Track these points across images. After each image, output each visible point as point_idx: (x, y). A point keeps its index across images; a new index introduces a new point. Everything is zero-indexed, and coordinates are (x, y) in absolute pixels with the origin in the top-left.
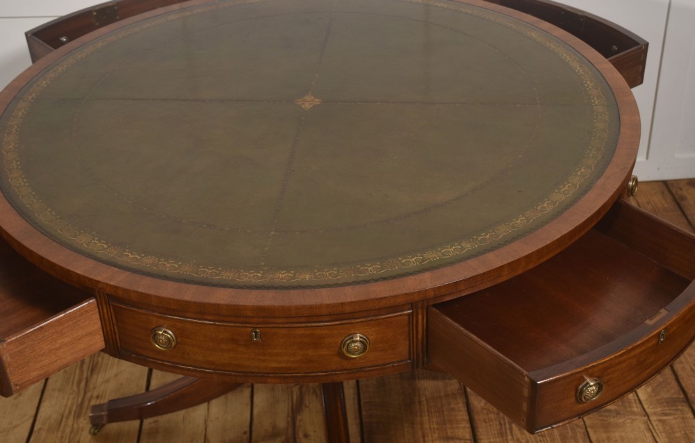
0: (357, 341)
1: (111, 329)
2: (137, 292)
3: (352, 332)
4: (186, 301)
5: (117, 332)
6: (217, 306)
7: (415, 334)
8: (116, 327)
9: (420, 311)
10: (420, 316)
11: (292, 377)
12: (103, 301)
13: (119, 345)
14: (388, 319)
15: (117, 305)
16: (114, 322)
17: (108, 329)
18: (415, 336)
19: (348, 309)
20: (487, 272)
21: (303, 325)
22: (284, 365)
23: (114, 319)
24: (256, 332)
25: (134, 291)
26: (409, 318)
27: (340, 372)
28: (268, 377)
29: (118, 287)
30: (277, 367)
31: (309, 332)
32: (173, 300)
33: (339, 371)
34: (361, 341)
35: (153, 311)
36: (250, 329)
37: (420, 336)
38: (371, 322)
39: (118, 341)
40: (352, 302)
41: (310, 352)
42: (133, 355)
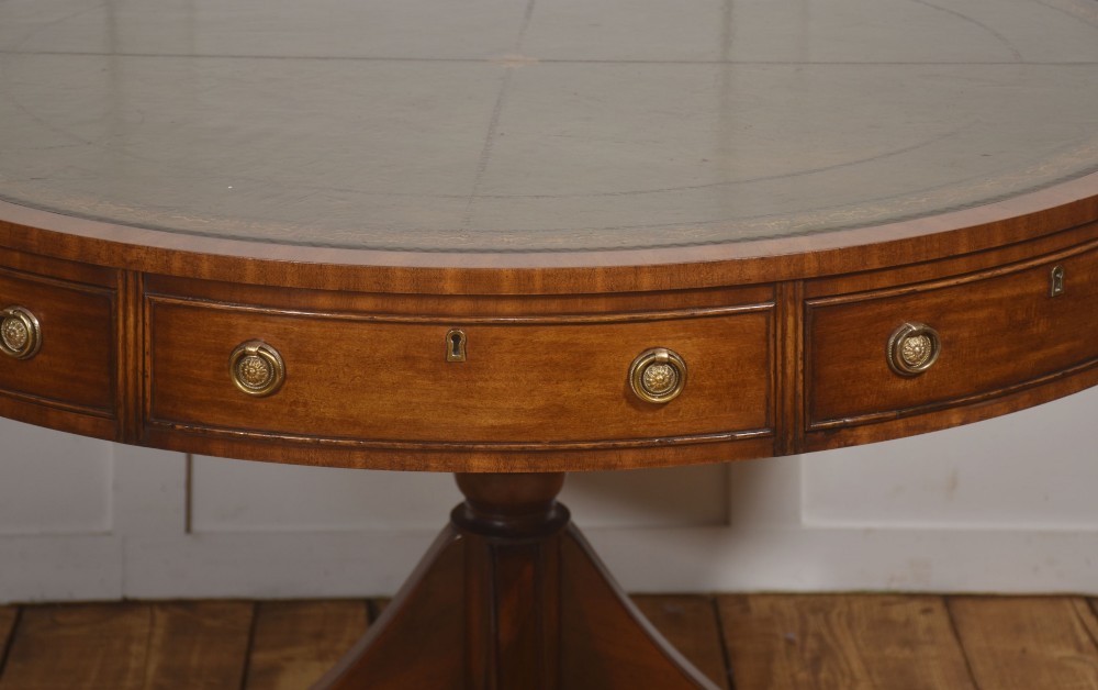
0: (662, 362)
1: (136, 368)
2: (216, 257)
3: (653, 344)
4: (320, 266)
5: (149, 372)
6: (385, 272)
7: (779, 362)
8: (148, 358)
9: (790, 307)
10: (790, 320)
11: (523, 451)
12: (131, 297)
13: (148, 405)
14: (726, 319)
15: (160, 299)
16: (147, 345)
17: (130, 367)
18: (779, 368)
19: (646, 283)
20: (926, 236)
21: (554, 319)
22: (509, 421)
23: (148, 337)
24: (456, 338)
25: (209, 255)
26: (768, 323)
27: (625, 443)
28: (471, 451)
29: (174, 252)
30: (493, 427)
31: (564, 338)
32: (293, 265)
33: (621, 440)
34: (669, 363)
35: (243, 303)
36: (446, 331)
37: (789, 371)
38: (690, 322)
39: (148, 395)
40: (655, 267)
41: (566, 388)
42: (179, 427)
